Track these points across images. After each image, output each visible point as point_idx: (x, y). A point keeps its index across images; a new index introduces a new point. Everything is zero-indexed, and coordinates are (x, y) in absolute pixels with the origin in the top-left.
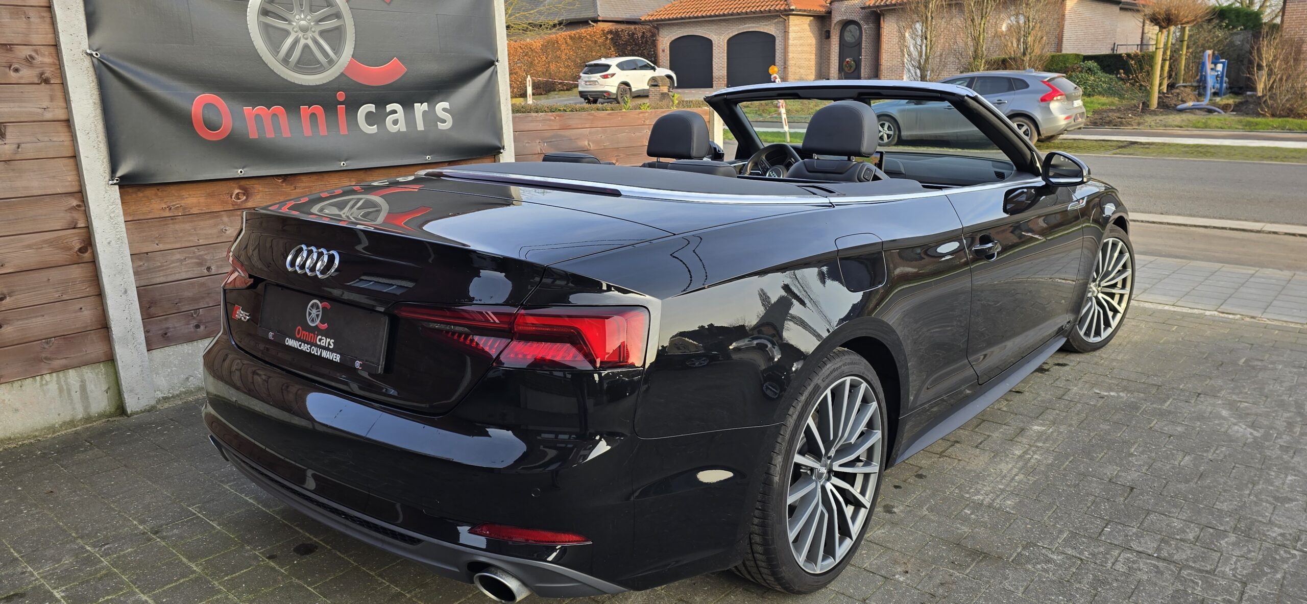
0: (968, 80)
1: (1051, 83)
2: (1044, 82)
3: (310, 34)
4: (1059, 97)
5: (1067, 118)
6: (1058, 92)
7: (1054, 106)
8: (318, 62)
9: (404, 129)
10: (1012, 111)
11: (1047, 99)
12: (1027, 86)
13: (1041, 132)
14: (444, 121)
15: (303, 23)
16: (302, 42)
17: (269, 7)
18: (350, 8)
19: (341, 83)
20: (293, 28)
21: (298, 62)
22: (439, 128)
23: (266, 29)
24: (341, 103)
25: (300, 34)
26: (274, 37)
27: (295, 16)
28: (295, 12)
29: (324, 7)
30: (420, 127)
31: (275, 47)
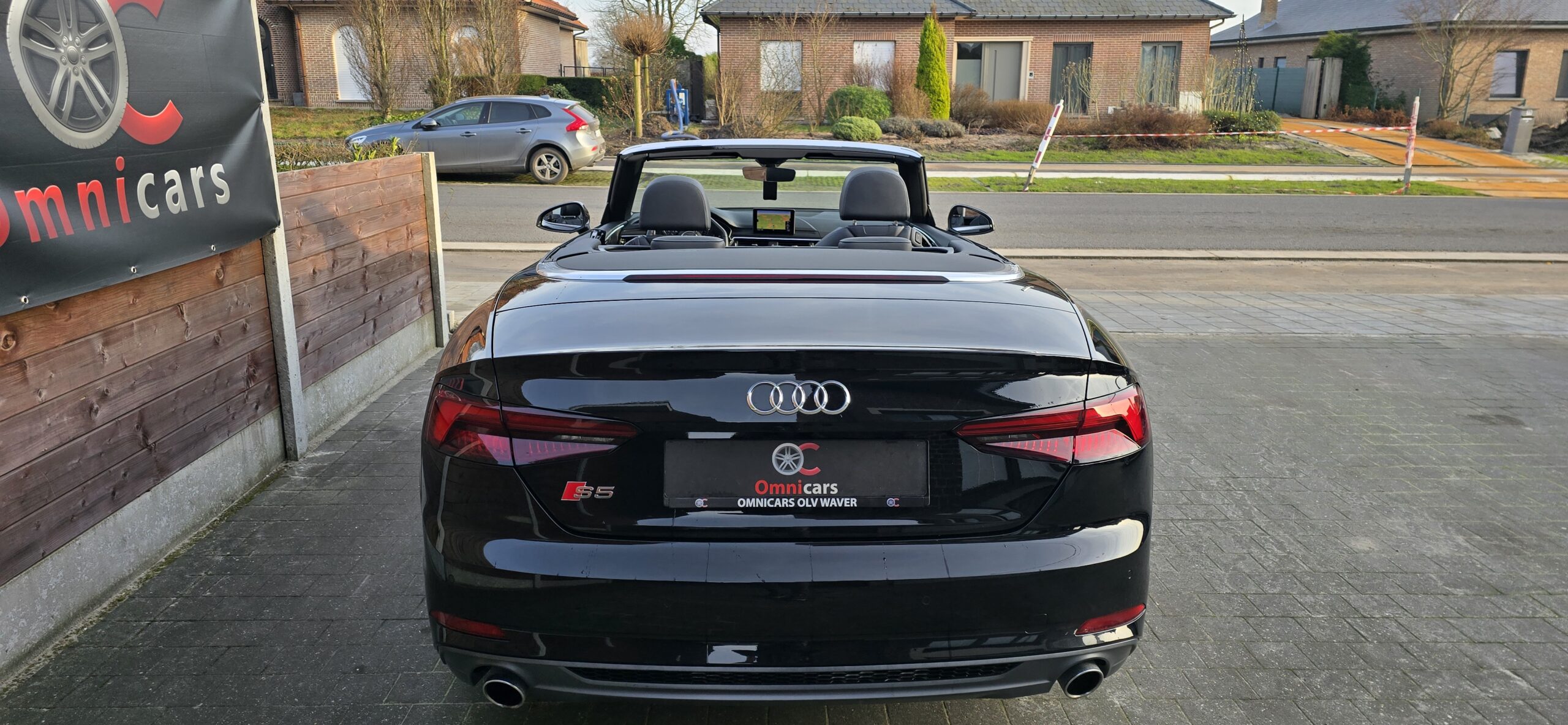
0: (483, 105)
1: (571, 111)
2: (566, 110)
3: (80, 67)
4: (583, 127)
5: (594, 149)
6: (582, 121)
7: (580, 135)
8: (94, 112)
9: (185, 209)
10: (539, 141)
11: (574, 128)
12: (549, 114)
13: (572, 164)
14: (221, 192)
15: (71, 48)
16: (74, 79)
17: (34, 25)
18: (120, 26)
19: (120, 141)
20: (61, 58)
21: (73, 112)
22: (219, 202)
23: (31, 56)
24: (120, 174)
25: (70, 67)
26: (42, 68)
27: (62, 37)
28: (62, 31)
29: (93, 24)
30: (201, 204)
31: (44, 89)
